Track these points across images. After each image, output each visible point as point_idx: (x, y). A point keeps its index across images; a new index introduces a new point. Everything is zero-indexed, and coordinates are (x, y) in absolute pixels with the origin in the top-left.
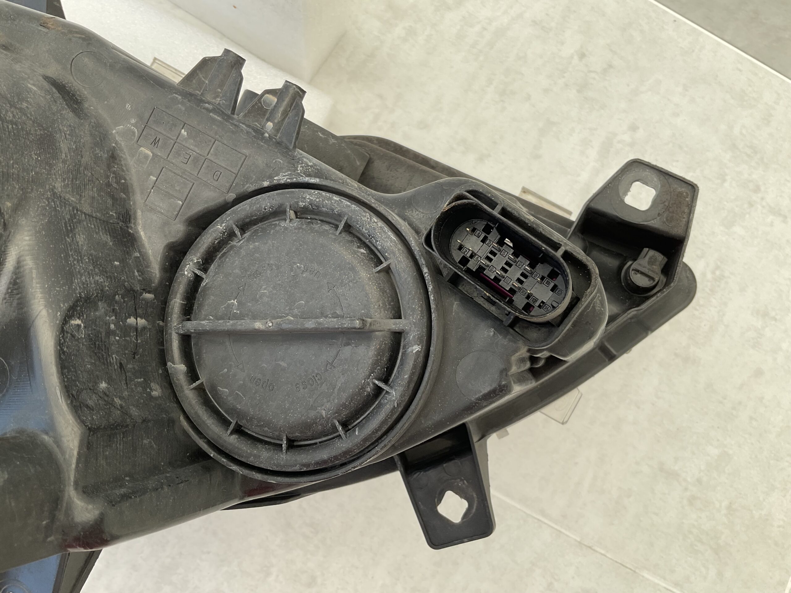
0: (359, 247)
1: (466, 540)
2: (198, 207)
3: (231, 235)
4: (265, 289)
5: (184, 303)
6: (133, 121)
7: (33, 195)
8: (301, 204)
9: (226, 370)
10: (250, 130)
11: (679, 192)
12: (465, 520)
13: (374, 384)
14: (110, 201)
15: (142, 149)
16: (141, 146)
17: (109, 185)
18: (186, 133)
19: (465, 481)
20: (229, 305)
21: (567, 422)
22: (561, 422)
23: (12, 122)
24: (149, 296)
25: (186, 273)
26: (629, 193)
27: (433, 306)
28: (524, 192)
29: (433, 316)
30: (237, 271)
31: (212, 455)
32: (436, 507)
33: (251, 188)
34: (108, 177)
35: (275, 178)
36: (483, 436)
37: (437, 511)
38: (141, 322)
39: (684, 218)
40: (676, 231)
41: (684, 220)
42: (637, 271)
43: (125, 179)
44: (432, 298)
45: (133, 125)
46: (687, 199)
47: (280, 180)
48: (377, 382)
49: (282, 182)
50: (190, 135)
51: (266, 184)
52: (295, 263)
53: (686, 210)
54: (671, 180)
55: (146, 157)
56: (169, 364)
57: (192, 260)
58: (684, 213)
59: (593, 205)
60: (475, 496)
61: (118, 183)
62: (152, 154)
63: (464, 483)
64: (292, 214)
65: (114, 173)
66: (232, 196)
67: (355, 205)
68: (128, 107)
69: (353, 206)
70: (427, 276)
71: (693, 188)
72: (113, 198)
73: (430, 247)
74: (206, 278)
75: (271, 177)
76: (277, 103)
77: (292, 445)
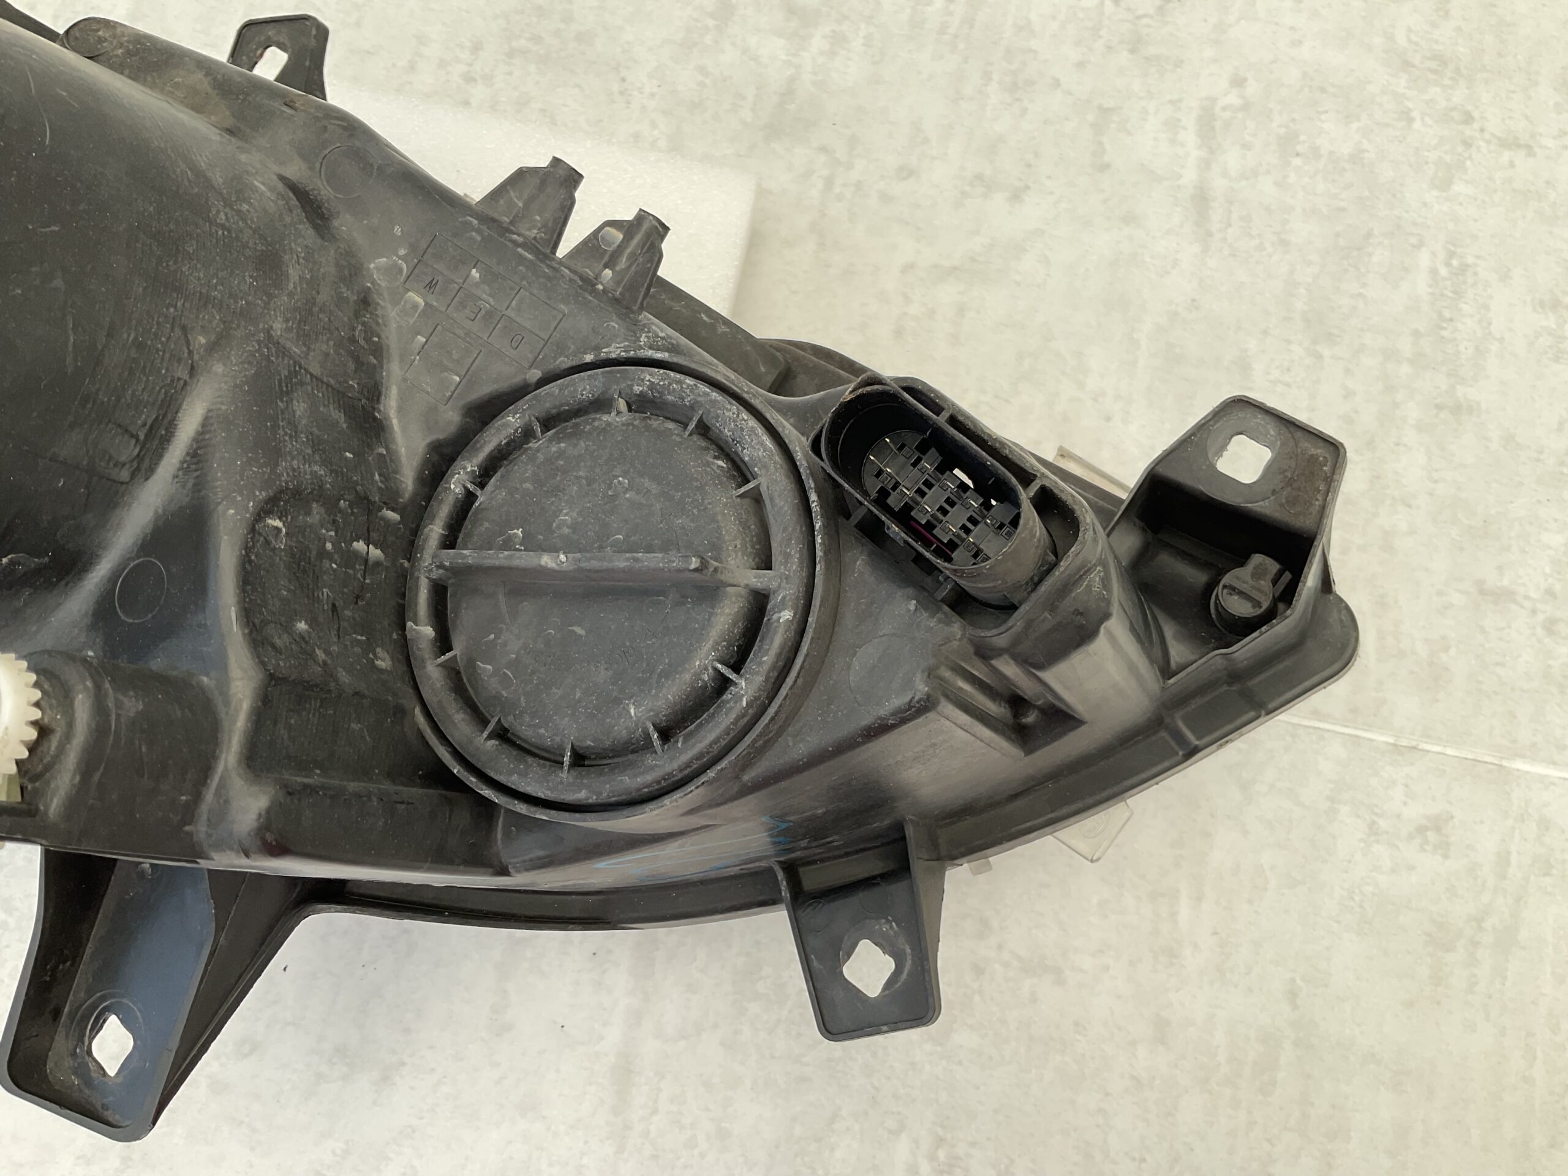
0: (716, 458)
1: (885, 1028)
2: (485, 389)
3: (527, 434)
4: (566, 515)
5: (444, 533)
6: (402, 252)
7: (238, 333)
8: (637, 389)
9: (492, 636)
10: (576, 278)
11: (1312, 455)
12: (887, 992)
13: (715, 669)
14: (351, 365)
15: (410, 294)
16: (408, 290)
17: (353, 340)
18: (478, 275)
19: (894, 924)
20: (510, 536)
21: (1098, 859)
22: (1090, 858)
24: (393, 516)
25: (452, 486)
26: (1225, 453)
27: (819, 553)
29: (818, 568)
30: (528, 485)
31: (455, 771)
32: (840, 967)
33: (564, 362)
34: (354, 329)
35: (603, 350)
36: (936, 861)
37: (841, 972)
38: (375, 553)
39: (1318, 500)
40: (1301, 522)
41: (1317, 503)
42: (1233, 589)
43: (379, 337)
44: (819, 540)
45: (400, 258)
46: (1324, 468)
47: (610, 352)
48: (719, 666)
49: (614, 356)
50: (483, 279)
51: (589, 358)
52: (616, 477)
53: (1322, 487)
54: (1299, 434)
55: (415, 306)
56: (410, 624)
57: (465, 468)
58: (1319, 491)
59: (1160, 470)
60: (908, 951)
61: (368, 340)
62: (423, 304)
63: (891, 927)
64: (622, 404)
65: (364, 324)
66: (535, 375)
67: (717, 393)
68: (397, 230)
69: (714, 394)
70: (815, 506)
71: (1335, 448)
72: (359, 363)
73: (819, 455)
74: (481, 495)
75: (597, 349)
76: (622, 242)
77: (580, 759)
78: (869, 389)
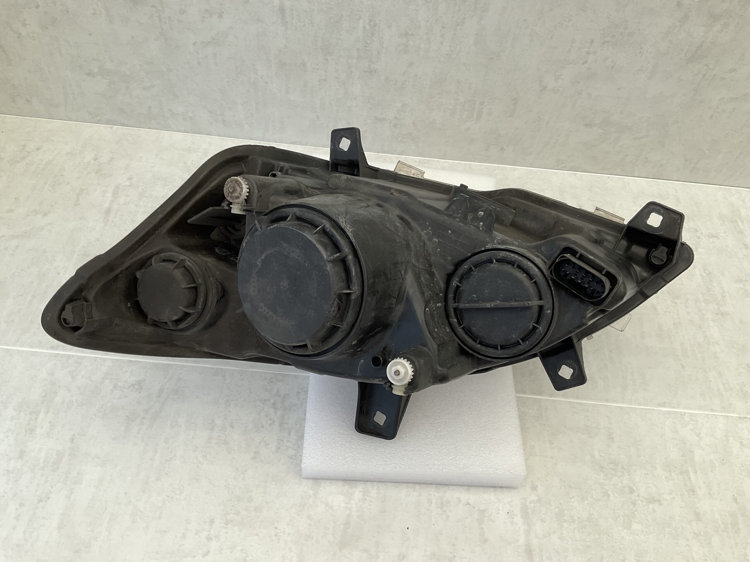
0: (523, 274)
1: (573, 386)
2: (457, 260)
3: (470, 270)
4: (486, 291)
5: (453, 296)
6: (430, 228)
7: (408, 267)
8: (499, 257)
9: (474, 321)
11: (675, 218)
12: (572, 378)
13: (533, 325)
14: (426, 261)
15: (433, 239)
16: (433, 238)
17: (425, 255)
18: (450, 232)
19: (571, 361)
20: (472, 296)
21: (624, 330)
22: (621, 330)
23: (399, 243)
24: (441, 294)
25: (454, 285)
26: (649, 219)
27: (554, 296)
28: (597, 210)
29: (554, 299)
30: (475, 284)
31: (470, 352)
32: (558, 373)
33: (477, 251)
34: (424, 252)
35: (486, 247)
36: (580, 339)
37: (558, 374)
38: (440, 304)
39: (677, 231)
40: (673, 237)
41: (677, 232)
42: (654, 257)
43: (429, 251)
44: (553, 292)
45: (429, 230)
46: (678, 221)
47: (488, 247)
48: (534, 324)
49: (490, 248)
50: (452, 233)
51: (483, 249)
52: (498, 281)
53: (678, 227)
54: (670, 212)
55: (436, 242)
56: (450, 319)
57: (456, 280)
58: (677, 228)
59: (631, 225)
60: (576, 367)
61: (427, 253)
62: (438, 241)
63: (570, 361)
64: (495, 261)
65: (426, 250)
66: (470, 254)
68: (428, 223)
69: (520, 258)
70: (551, 284)
71: (681, 216)
72: (427, 260)
73: (552, 275)
74: (462, 286)
75: (485, 246)
76: (484, 214)
77: (503, 347)
78: (562, 259)
